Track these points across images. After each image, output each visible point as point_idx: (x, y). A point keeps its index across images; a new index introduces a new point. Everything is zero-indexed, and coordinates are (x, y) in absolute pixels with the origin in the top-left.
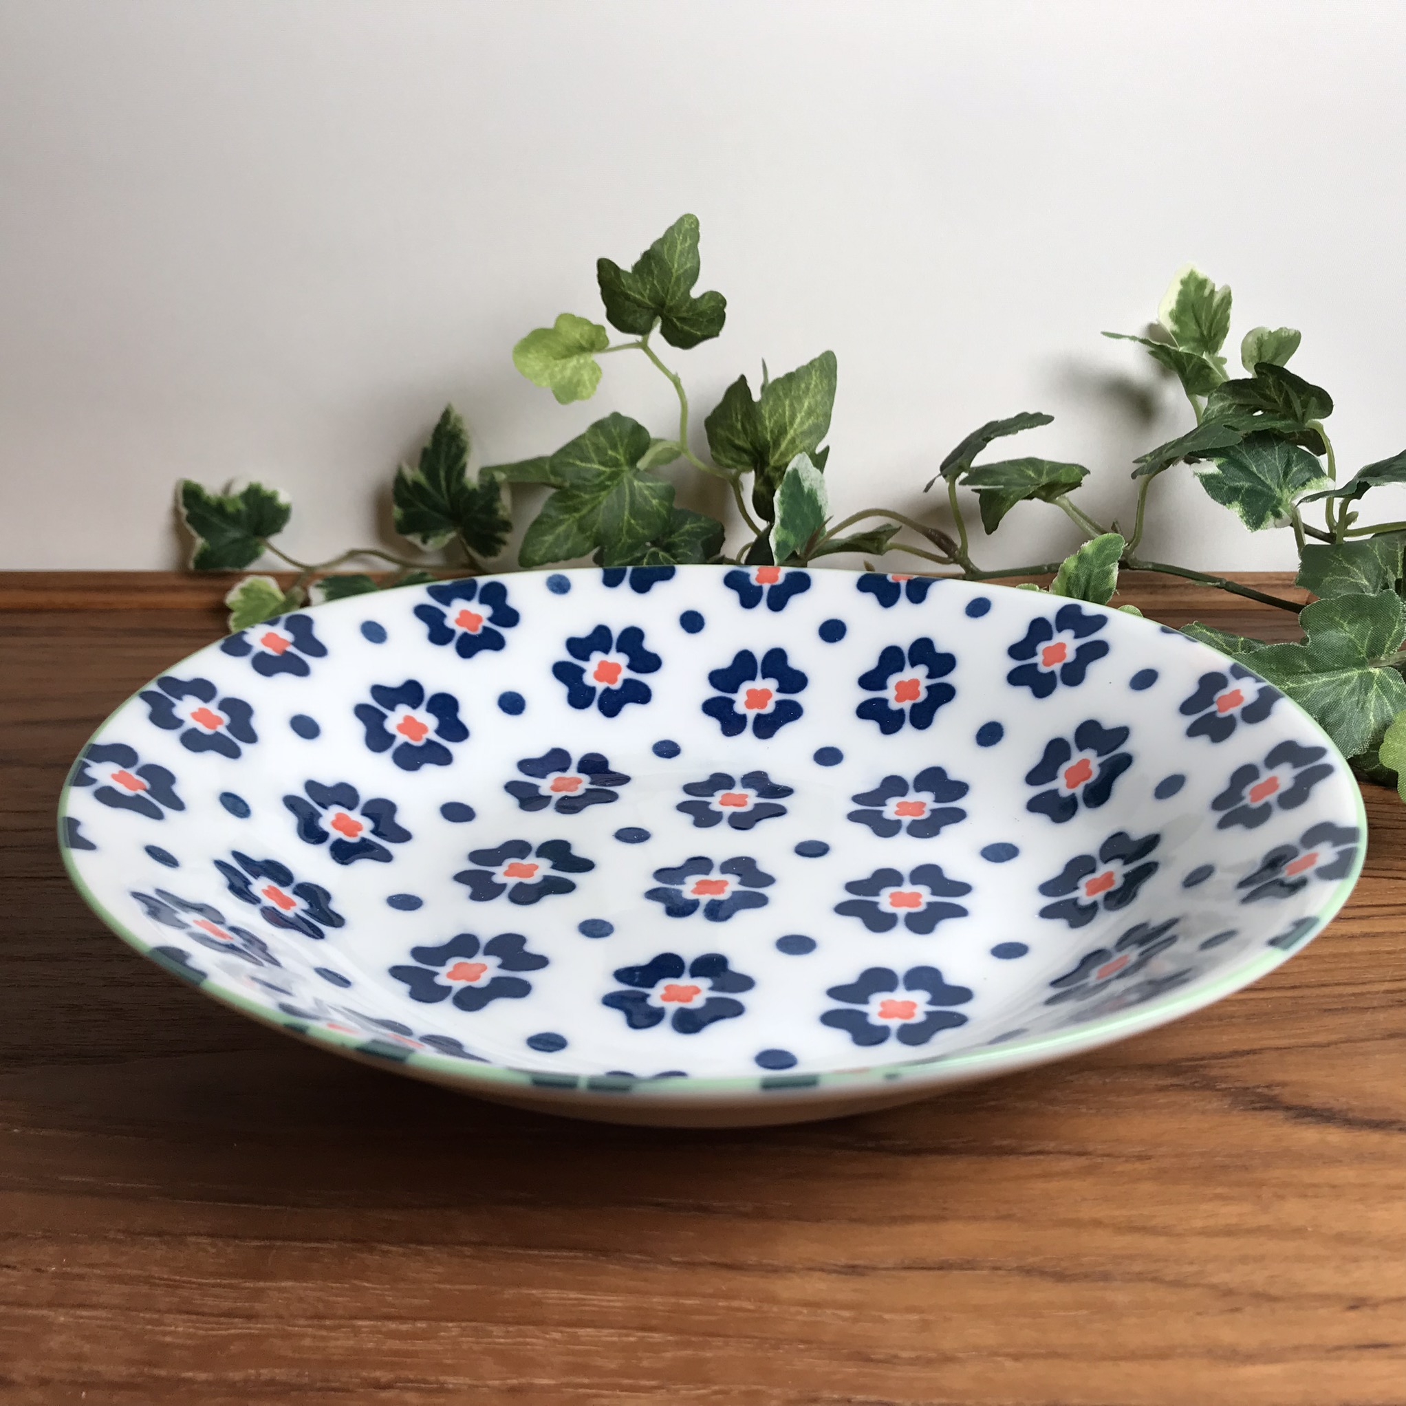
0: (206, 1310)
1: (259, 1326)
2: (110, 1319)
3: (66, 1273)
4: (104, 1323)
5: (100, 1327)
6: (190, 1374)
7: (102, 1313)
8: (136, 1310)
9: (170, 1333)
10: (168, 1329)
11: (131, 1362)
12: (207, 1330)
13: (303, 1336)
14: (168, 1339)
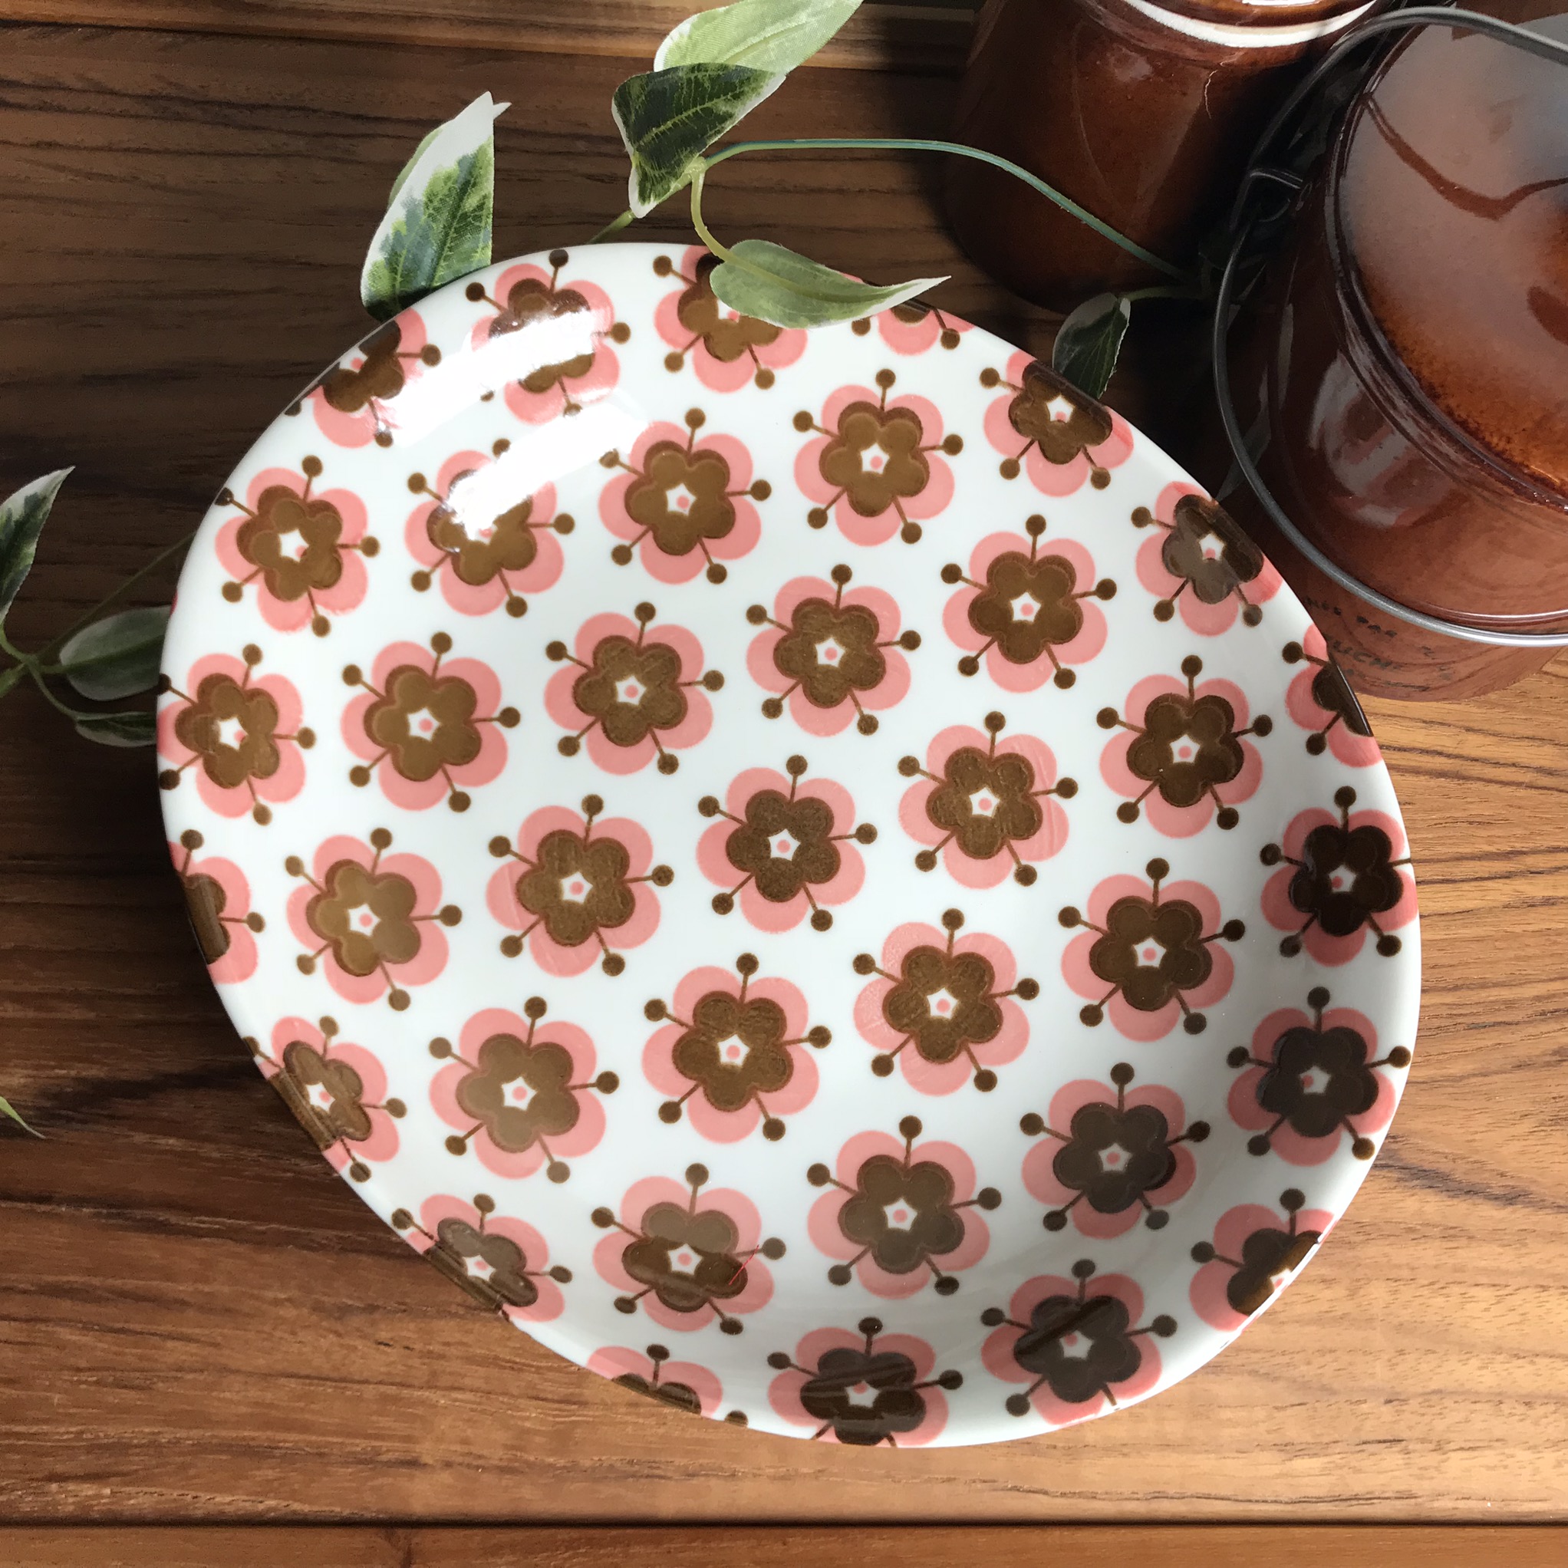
0: (550, 1396)
1: (591, 1413)
2: (480, 1404)
3: (430, 1352)
4: (474, 1406)
5: (472, 1410)
6: (551, 1460)
7: (468, 1396)
8: (496, 1394)
9: (528, 1418)
10: (524, 1414)
11: (506, 1447)
12: (555, 1416)
13: (626, 1423)
14: (528, 1424)
